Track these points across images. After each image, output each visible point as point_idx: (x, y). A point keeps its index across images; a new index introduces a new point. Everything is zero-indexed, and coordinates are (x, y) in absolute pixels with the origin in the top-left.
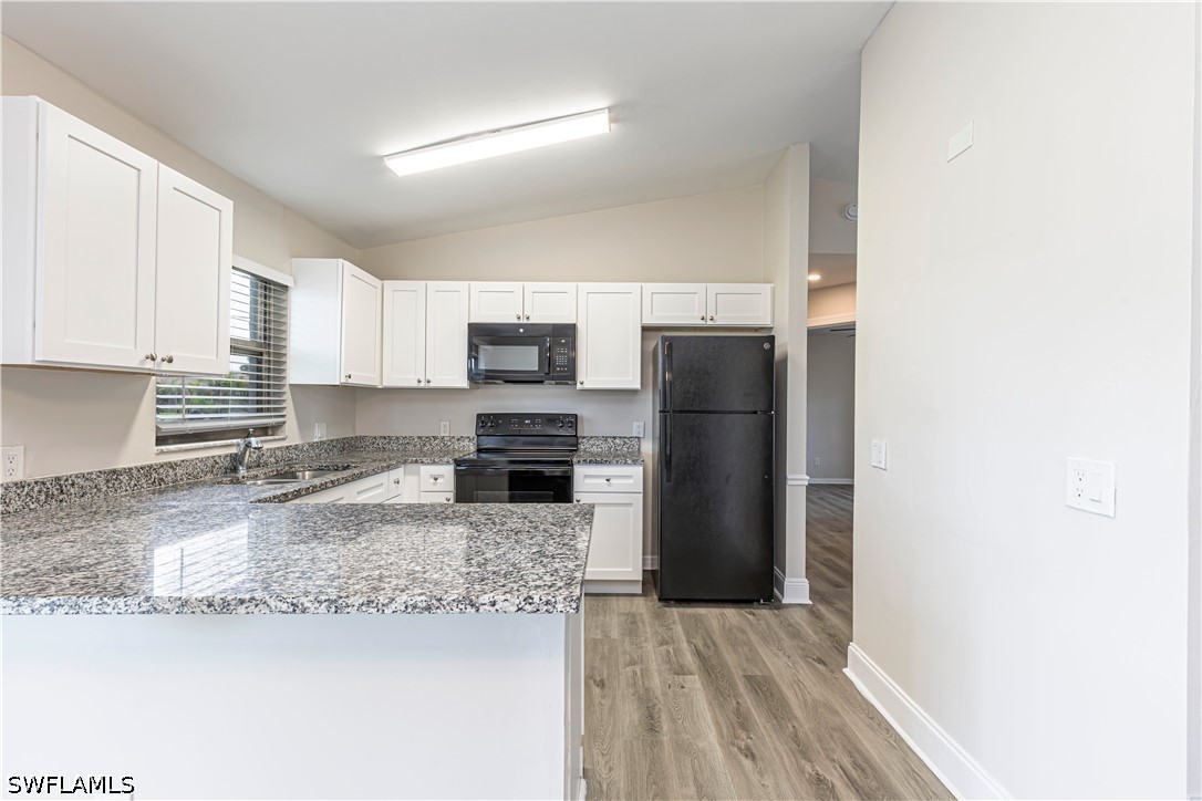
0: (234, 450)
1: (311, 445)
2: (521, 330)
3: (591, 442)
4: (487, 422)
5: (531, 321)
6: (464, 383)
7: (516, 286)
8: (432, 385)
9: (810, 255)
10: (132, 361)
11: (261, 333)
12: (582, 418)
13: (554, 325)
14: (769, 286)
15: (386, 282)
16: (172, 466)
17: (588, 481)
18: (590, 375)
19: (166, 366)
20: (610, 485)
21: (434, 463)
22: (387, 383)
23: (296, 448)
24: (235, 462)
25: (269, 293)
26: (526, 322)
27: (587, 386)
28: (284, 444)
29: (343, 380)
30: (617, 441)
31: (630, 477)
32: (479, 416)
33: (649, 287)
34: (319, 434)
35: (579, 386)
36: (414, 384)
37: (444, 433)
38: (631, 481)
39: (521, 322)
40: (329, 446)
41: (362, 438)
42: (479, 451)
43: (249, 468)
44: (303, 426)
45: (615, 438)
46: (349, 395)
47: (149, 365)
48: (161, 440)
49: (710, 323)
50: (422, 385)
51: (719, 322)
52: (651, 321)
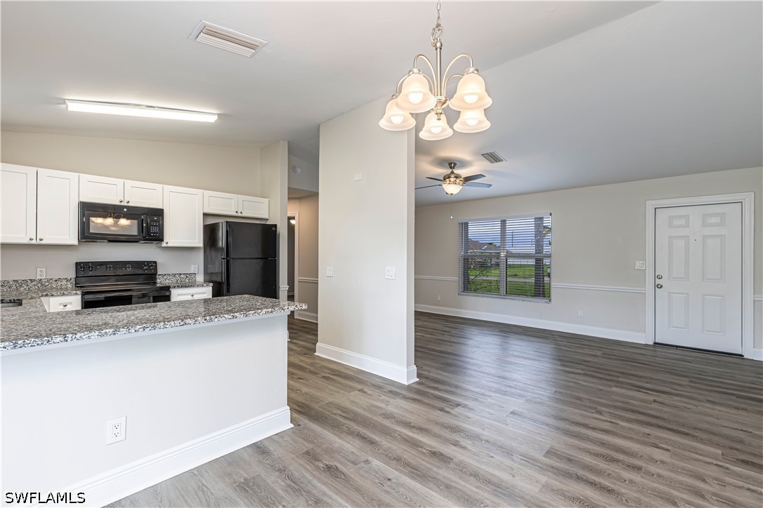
2: (125, 210)
3: (165, 277)
5: (130, 204)
6: (76, 242)
7: (118, 181)
9: (288, 188)
12: (160, 263)
13: (148, 208)
14: (268, 200)
17: (179, 297)
18: (173, 236)
20: (194, 296)
21: (64, 294)
26: (127, 205)
27: (169, 245)
30: (182, 276)
31: (205, 293)
32: (79, 263)
33: (207, 193)
35: (164, 245)
36: (27, 242)
37: (41, 277)
38: (205, 295)
39: (123, 204)
45: (180, 274)
49: (240, 215)
50: (33, 242)
51: (244, 215)
52: (208, 211)
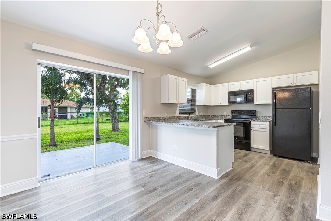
0: (188, 115)
1: (200, 116)
2: (240, 92)
3: (260, 117)
4: (233, 112)
5: (242, 90)
6: (227, 104)
7: (239, 82)
8: (221, 105)
10: (176, 102)
11: (192, 97)
12: (258, 111)
13: (247, 90)
14: (318, 71)
15: (213, 85)
16: (181, 117)
17: (254, 125)
18: (257, 101)
19: (180, 103)
20: (260, 126)
21: (220, 120)
22: (213, 104)
23: (197, 116)
24: (188, 117)
25: (193, 91)
26: (241, 90)
27: (257, 103)
28: (195, 115)
29: (204, 104)
30: (268, 117)
31: (265, 125)
32: (232, 111)
33: (274, 78)
34: (201, 114)
35: (254, 104)
36: (218, 105)
37: (225, 115)
38: (266, 126)
39: (240, 90)
40: (203, 116)
41: (209, 115)
42: (232, 118)
43: (190, 118)
44: (199, 113)
45: (267, 116)
46: (206, 107)
47: (178, 103)
48: (180, 113)
49: (294, 85)
50: (219, 105)
51: (298, 84)
52: (275, 86)
